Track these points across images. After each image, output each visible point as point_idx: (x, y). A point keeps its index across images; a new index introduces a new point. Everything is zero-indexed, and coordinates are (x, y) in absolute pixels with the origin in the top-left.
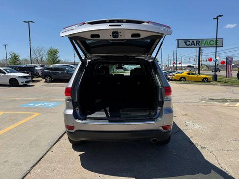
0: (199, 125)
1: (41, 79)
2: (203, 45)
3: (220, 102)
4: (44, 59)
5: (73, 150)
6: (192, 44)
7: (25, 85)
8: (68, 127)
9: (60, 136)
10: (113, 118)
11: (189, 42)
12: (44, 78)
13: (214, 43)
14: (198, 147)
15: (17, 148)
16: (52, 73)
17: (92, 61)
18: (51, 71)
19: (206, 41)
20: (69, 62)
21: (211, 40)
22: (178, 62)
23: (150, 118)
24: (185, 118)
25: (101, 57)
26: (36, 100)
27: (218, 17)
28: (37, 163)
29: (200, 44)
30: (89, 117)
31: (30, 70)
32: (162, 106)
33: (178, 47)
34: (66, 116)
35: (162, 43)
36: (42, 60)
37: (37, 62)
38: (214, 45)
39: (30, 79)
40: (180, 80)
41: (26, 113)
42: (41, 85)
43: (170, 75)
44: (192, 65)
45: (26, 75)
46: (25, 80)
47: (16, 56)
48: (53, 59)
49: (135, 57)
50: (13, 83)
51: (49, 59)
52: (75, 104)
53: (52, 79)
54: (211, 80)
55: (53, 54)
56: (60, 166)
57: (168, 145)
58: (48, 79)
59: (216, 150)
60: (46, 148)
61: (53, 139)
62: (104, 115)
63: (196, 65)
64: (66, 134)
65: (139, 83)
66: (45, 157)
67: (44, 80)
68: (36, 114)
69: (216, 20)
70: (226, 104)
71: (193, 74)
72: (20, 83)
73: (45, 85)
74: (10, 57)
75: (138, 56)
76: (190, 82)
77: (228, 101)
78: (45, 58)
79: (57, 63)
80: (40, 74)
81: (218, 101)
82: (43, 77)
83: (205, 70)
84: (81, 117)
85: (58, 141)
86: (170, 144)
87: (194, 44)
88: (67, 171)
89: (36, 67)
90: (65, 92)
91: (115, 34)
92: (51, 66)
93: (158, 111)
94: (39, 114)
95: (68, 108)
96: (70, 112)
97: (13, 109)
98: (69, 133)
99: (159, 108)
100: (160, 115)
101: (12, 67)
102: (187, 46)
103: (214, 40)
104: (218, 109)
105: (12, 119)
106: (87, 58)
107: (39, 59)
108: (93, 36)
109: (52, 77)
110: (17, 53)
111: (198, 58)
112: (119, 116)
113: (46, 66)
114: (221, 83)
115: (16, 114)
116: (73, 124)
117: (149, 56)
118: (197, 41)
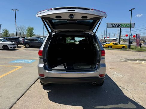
0: (120, 74)
1: (23, 46)
2: (122, 27)
3: (132, 61)
4: (24, 34)
5: (43, 89)
6: (116, 26)
7: (13, 50)
8: (40, 75)
9: (35, 80)
10: (69, 69)
11: (114, 24)
12: (25, 45)
13: (129, 25)
14: (121, 88)
15: (8, 88)
16: (30, 42)
17: (56, 34)
18: (29, 41)
19: (125, 24)
20: (40, 35)
21: (128, 23)
22: (107, 37)
23: (92, 70)
24: (112, 70)
25: (61, 31)
26: (20, 59)
27: (132, 9)
28: (20, 98)
29: (121, 26)
30: (54, 69)
31: (16, 40)
32: (99, 62)
33: (108, 27)
34: (39, 68)
35: (100, 23)
36: (23, 34)
37: (20, 35)
38: (129, 27)
39: (16, 46)
40: (108, 48)
41: (13, 66)
42: (22, 49)
43: (102, 45)
44: (115, 39)
45: (14, 43)
46: (12, 46)
47: (7, 32)
48: (31, 34)
49: (83, 32)
50: (5, 48)
51: (28, 34)
52: (45, 60)
53: (29, 46)
54: (127, 48)
55: (30, 30)
56: (35, 99)
57: (102, 86)
58: (27, 46)
59: (131, 89)
60: (26, 88)
61: (31, 82)
62: (63, 68)
63: (118, 38)
64: (39, 79)
65: (85, 48)
66: (25, 94)
67: (25, 47)
68: (20, 67)
69: (131, 11)
70: (136, 62)
71: (116, 44)
72: (10, 48)
73: (25, 50)
74: (3, 32)
75: (85, 31)
76: (115, 49)
77: (137, 60)
78: (25, 33)
79: (33, 36)
80: (22, 43)
81: (131, 60)
82: (24, 44)
83: (123, 42)
84: (49, 69)
85: (34, 84)
86: (103, 86)
87: (117, 26)
88: (39, 103)
89: (20, 38)
90: (39, 53)
91: (71, 16)
92: (29, 38)
93: (97, 65)
94: (21, 67)
95: (40, 63)
96: (42, 65)
97: (5, 64)
98: (41, 79)
99: (97, 63)
100: (98, 68)
101: (5, 38)
102: (113, 27)
104: (132, 65)
105: (5, 70)
106: (53, 32)
108: (57, 17)
109: (30, 44)
110: (8, 30)
111: (119, 34)
112: (73, 68)
113: (26, 38)
114: (133, 50)
115: (7, 67)
116: (44, 73)
117: (92, 31)
118: (119, 24)
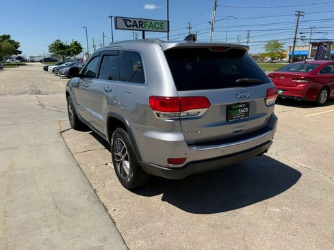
2: (147, 28)
6: (133, 25)
11: (131, 22)
13: (160, 26)
19: (151, 23)
21: (157, 22)
29: (143, 26)
33: (116, 27)
87: (136, 25)
102: (128, 27)
118: (140, 22)
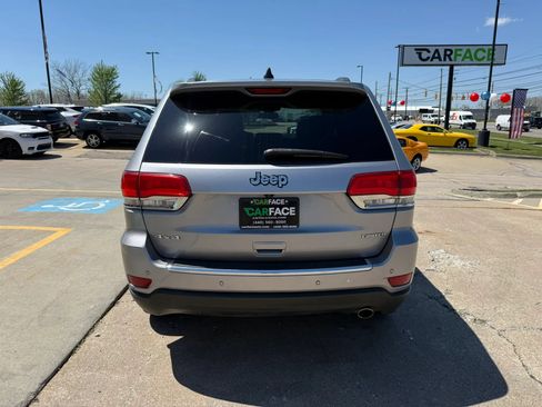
0: (462, 259)
1: (74, 140)
2: (459, 59)
3: (500, 197)
4: (83, 92)
5: (151, 331)
6: (434, 57)
7: (39, 156)
9: (120, 290)
11: (429, 52)
12: (84, 138)
13: (486, 55)
14: (468, 320)
15: (8, 327)
16: (101, 126)
18: (99, 122)
19: (468, 51)
20: (144, 98)
21: (480, 47)
22: (399, 103)
24: (428, 241)
26: (61, 195)
28: (56, 371)
29: (452, 57)
31: (49, 117)
33: (402, 63)
34: (129, 252)
36: (78, 93)
37: (68, 99)
38: (486, 61)
39: (50, 140)
41: (34, 228)
42: (76, 154)
44: (430, 108)
45: (40, 130)
46: (36, 143)
47: (17, 85)
48: (106, 92)
50: (10, 149)
51: (96, 92)
53: (101, 140)
54: (476, 144)
55: (105, 77)
56: (116, 377)
58: (93, 141)
59: (513, 328)
60: (82, 326)
61: (102, 299)
63: (439, 107)
66: (78, 352)
67: (84, 143)
68: (61, 232)
70: (516, 202)
71: (433, 129)
72: (25, 151)
73: (86, 155)
74: (3, 85)
77: (519, 194)
78: (86, 88)
79: (115, 101)
80: (73, 128)
81: (496, 194)
82: (82, 134)
85: (113, 304)
87: (439, 58)
88: (135, 394)
89: (64, 110)
92: (100, 109)
94: (67, 231)
98: (139, 295)
101: (5, 112)
102: (423, 62)
103: (486, 48)
104: (503, 218)
107: (73, 91)
109: (103, 134)
111: (445, 90)
113: (86, 108)
114: (496, 151)
116: (148, 272)
118: (446, 50)
